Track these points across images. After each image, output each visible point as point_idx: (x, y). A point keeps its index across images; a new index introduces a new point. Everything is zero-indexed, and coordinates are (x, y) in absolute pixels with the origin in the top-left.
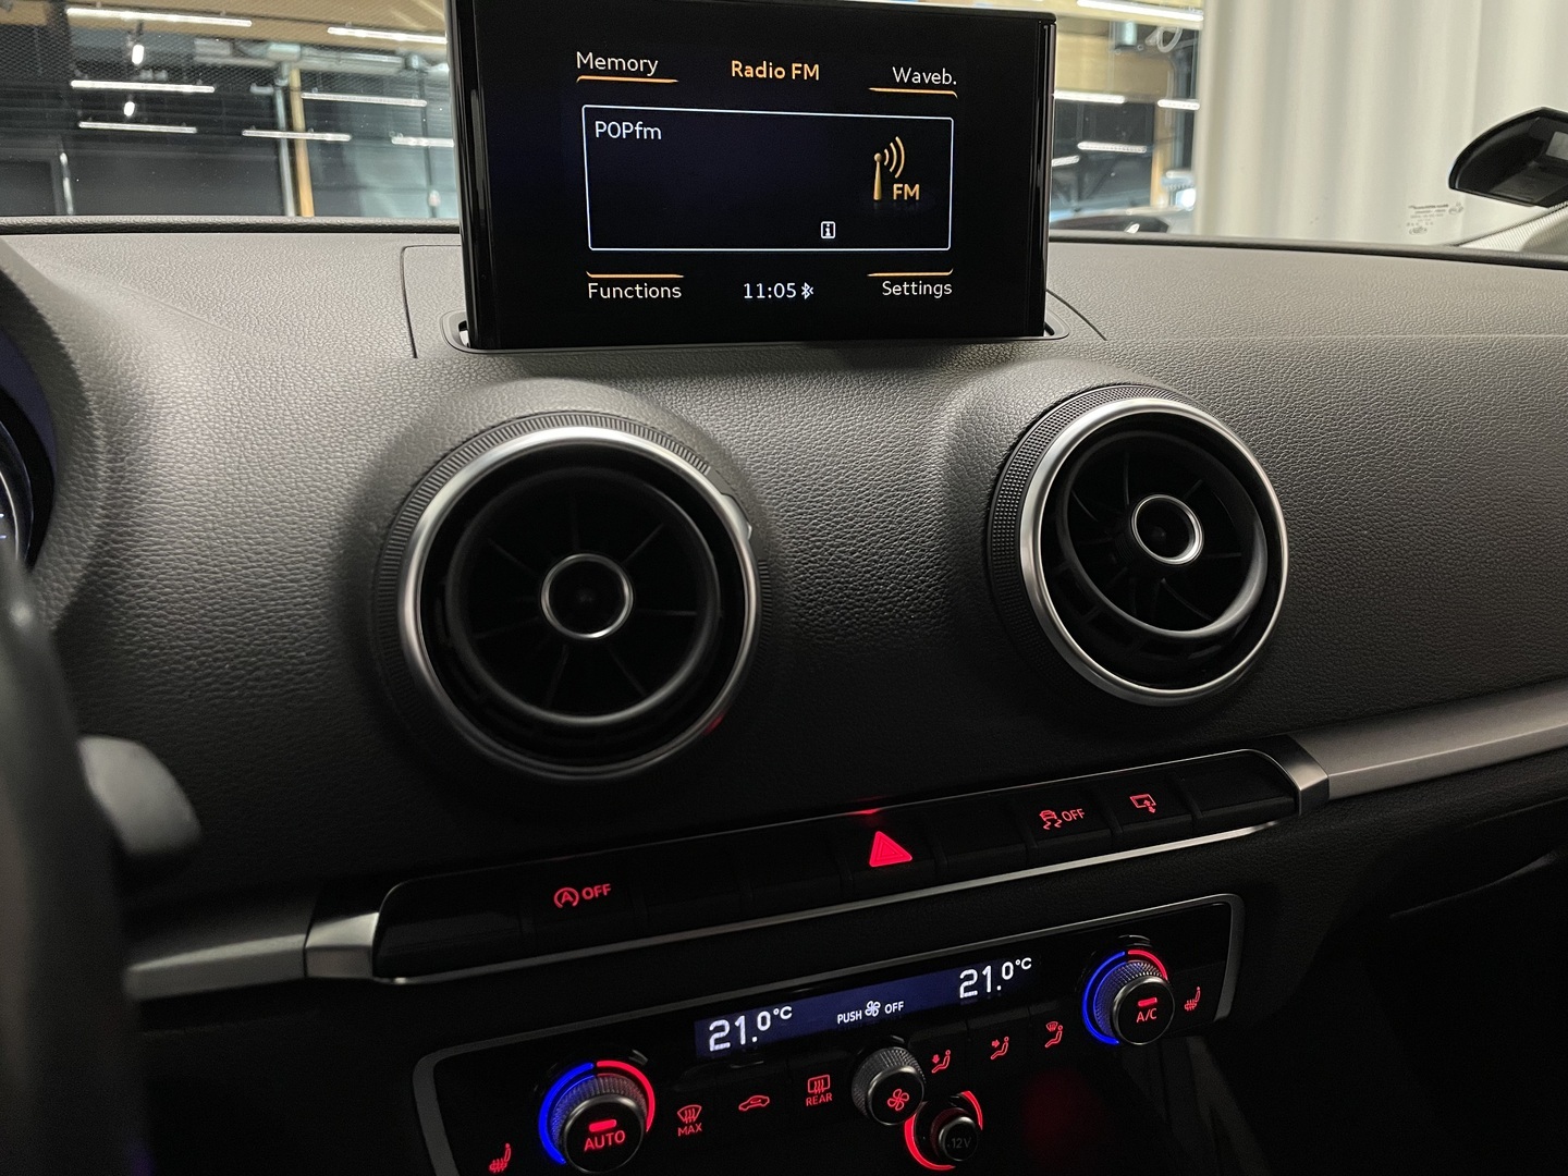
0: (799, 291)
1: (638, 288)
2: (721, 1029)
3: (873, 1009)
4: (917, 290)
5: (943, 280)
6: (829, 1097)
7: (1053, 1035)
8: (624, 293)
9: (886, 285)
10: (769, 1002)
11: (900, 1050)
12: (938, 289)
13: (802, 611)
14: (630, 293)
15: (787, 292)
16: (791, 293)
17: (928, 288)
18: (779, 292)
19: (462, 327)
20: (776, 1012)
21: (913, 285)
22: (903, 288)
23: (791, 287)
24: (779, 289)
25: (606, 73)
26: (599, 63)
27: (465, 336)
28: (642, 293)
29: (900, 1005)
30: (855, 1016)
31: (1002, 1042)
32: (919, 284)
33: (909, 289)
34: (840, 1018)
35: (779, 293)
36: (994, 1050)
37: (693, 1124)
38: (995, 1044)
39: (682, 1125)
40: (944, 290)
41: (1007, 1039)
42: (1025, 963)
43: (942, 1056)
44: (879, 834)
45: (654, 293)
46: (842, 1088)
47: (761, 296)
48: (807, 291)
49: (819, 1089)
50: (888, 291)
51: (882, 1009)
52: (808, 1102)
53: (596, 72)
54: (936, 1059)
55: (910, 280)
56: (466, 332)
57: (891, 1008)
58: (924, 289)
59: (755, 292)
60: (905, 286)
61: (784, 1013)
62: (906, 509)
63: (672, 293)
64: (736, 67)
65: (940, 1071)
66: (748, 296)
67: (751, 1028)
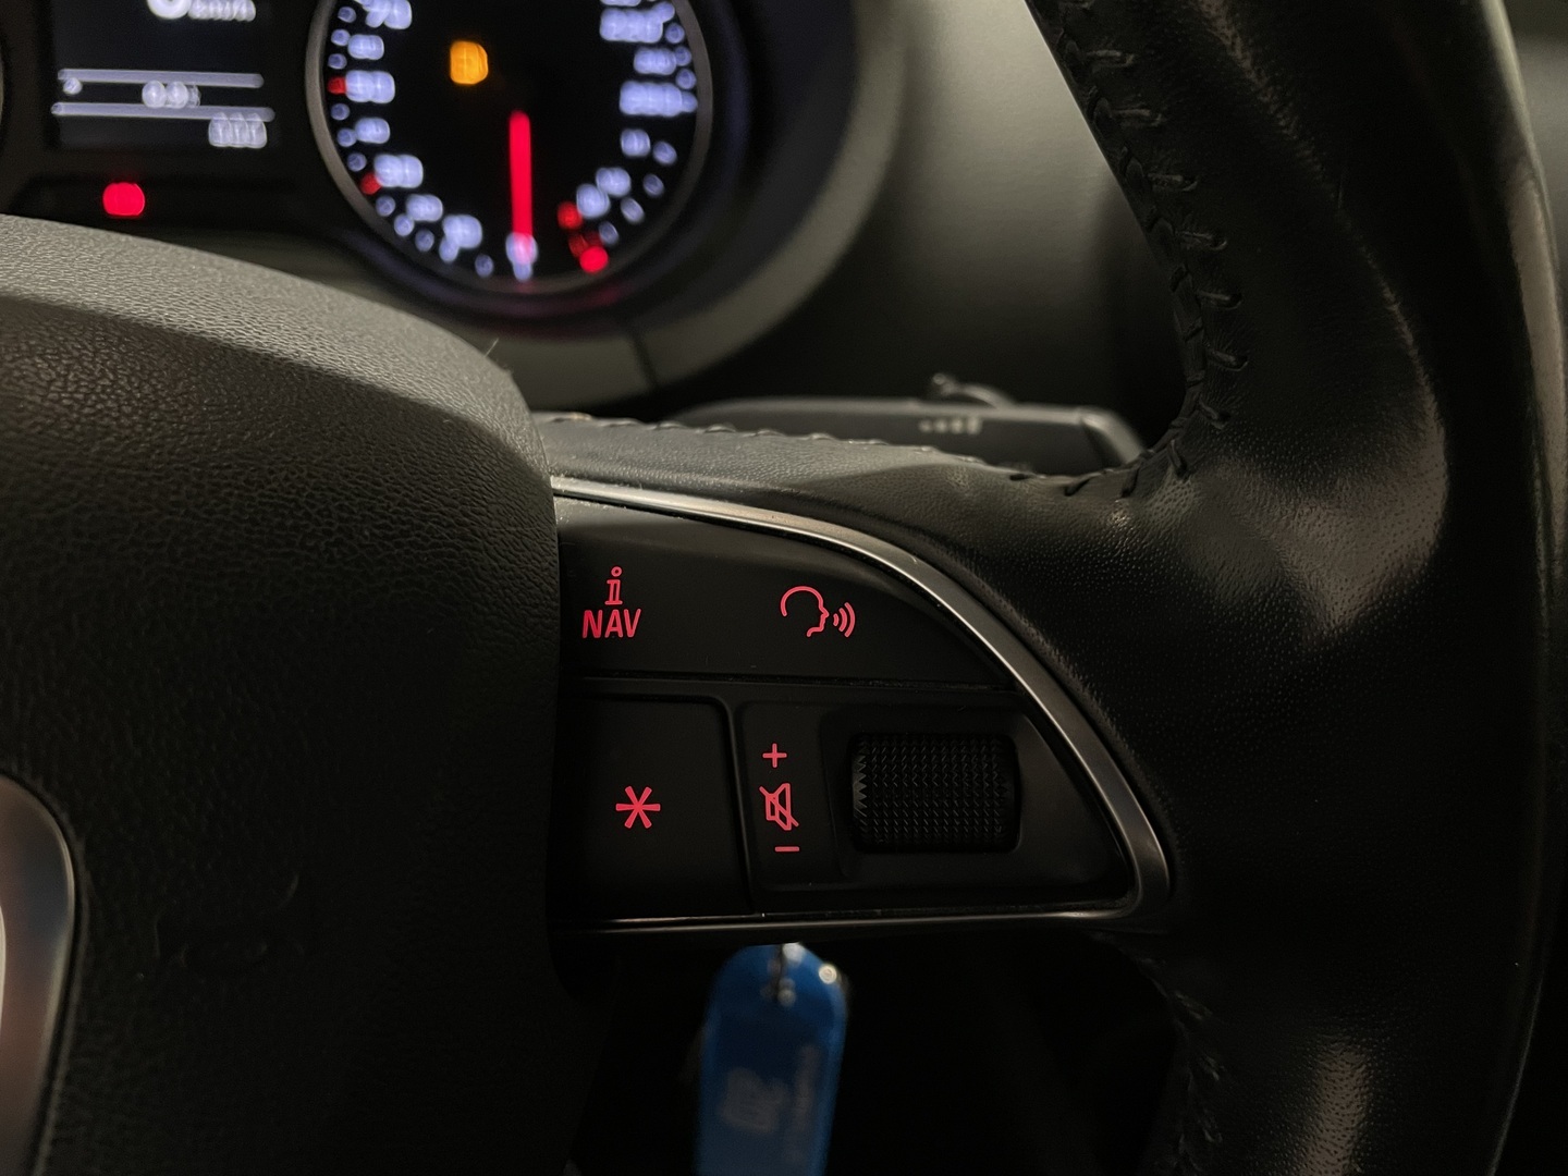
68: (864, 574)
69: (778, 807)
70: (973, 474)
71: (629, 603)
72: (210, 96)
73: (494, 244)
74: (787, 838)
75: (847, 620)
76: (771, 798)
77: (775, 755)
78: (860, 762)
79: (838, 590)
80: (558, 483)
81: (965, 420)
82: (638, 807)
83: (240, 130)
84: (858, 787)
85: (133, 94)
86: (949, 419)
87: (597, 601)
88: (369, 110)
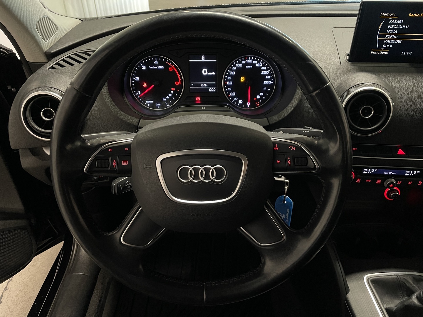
1: (380, 52)
2: (366, 170)
3: (390, 173)
6: (380, 183)
7: (420, 183)
8: (378, 53)
10: (374, 168)
11: (393, 179)
13: (398, 116)
19: (348, 55)
20: (375, 170)
25: (386, 16)
26: (385, 14)
27: (348, 57)
28: (381, 53)
29: (395, 173)
30: (387, 173)
31: (410, 182)
34: (385, 173)
36: (409, 183)
37: (359, 181)
38: (409, 182)
39: (357, 181)
41: (411, 182)
42: (418, 172)
43: (400, 182)
44: (400, 149)
45: (383, 53)
46: (382, 182)
47: (404, 54)
49: (379, 181)
51: (392, 173)
52: (376, 183)
53: (384, 16)
54: (399, 182)
56: (348, 56)
57: (393, 173)
61: (376, 170)
62: (421, 101)
64: (410, 15)
65: (399, 184)
66: (402, 54)
67: (371, 171)
68: (296, 145)
69: (289, 162)
70: (306, 137)
71: (277, 147)
72: (209, 85)
73: (245, 103)
74: (290, 164)
75: (295, 149)
76: (288, 161)
77: (289, 158)
78: (295, 159)
79: (294, 146)
80: (271, 138)
81: (308, 131)
82: (278, 162)
83: (212, 89)
84: (295, 161)
85: (200, 85)
86: (306, 131)
87: (275, 147)
88: (229, 86)
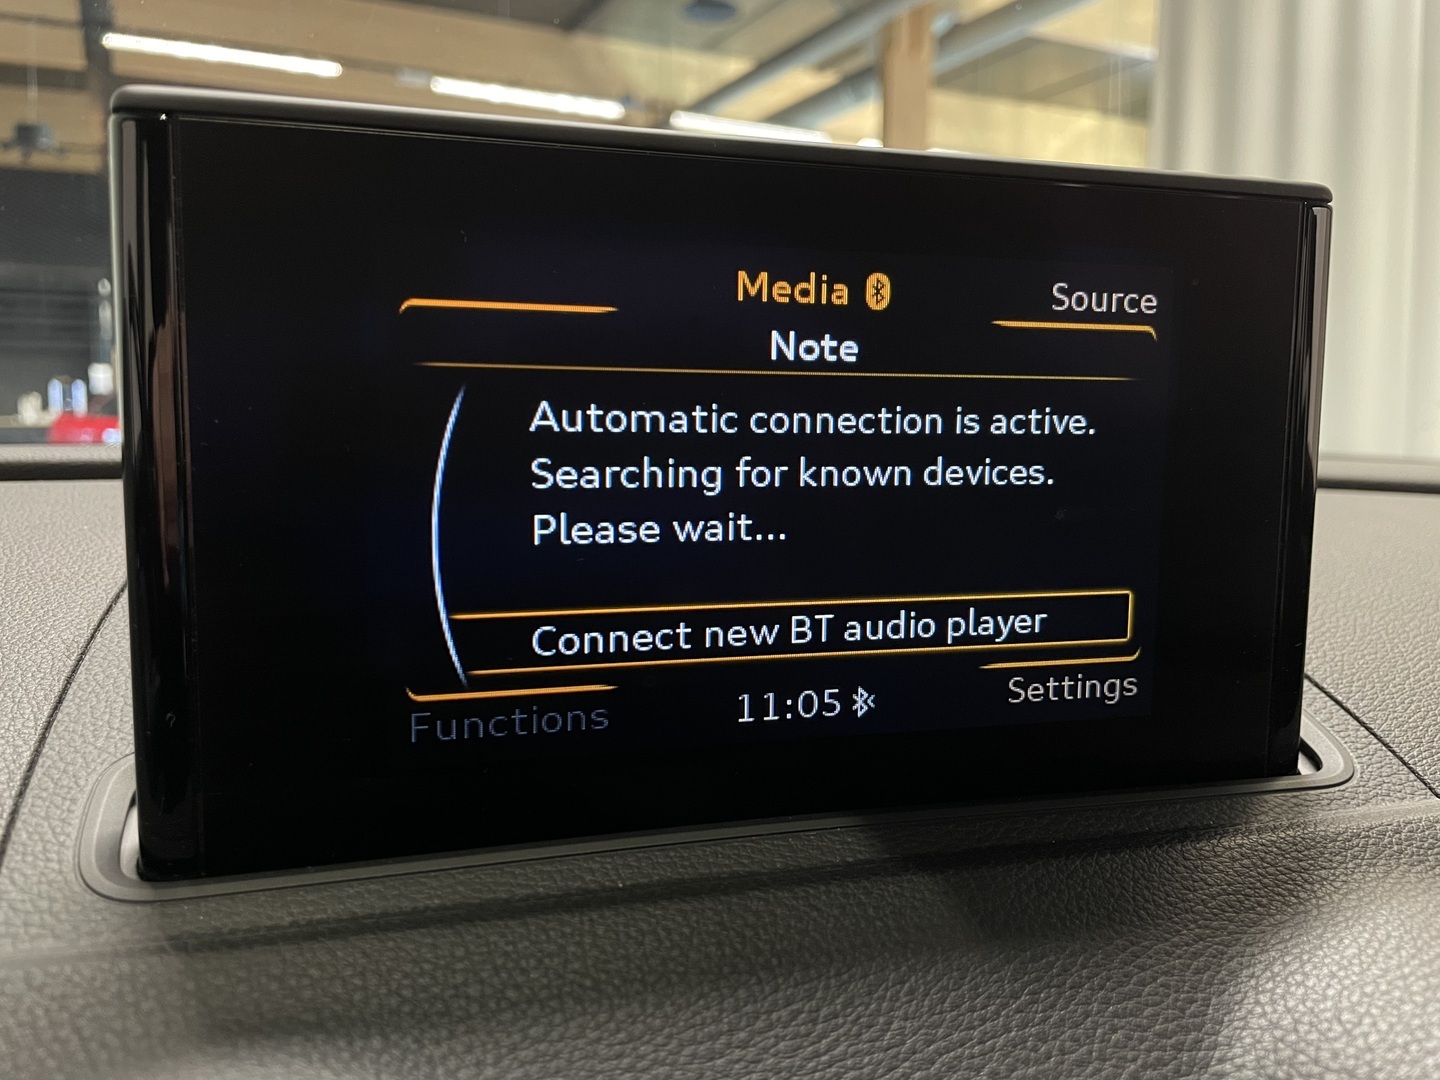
0: (847, 702)
4: (1073, 690)
5: (1120, 671)
9: (1016, 684)
12: (1112, 688)
14: (498, 727)
15: (823, 706)
16: (832, 708)
17: (1093, 687)
18: (808, 707)
21: (1067, 683)
22: (1047, 689)
23: (831, 696)
24: (808, 701)
32: (1076, 680)
33: (1059, 691)
35: (808, 709)
40: (1123, 688)
45: (552, 723)
48: (862, 702)
50: (1018, 695)
55: (1059, 673)
58: (1086, 688)
59: (759, 708)
60: (1051, 684)
63: (589, 721)
